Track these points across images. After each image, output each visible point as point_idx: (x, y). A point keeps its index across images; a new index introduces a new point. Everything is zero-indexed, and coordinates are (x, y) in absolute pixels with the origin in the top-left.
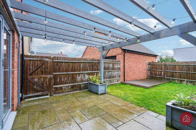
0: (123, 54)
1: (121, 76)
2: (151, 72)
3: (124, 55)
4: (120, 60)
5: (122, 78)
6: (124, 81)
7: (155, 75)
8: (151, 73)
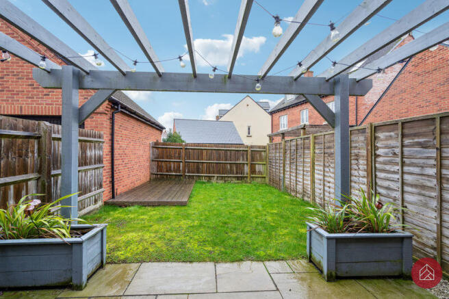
0: (109, 115)
1: (104, 184)
2: (160, 163)
3: (112, 119)
4: (102, 133)
5: (106, 189)
6: (113, 197)
7: (167, 171)
8: (159, 168)
